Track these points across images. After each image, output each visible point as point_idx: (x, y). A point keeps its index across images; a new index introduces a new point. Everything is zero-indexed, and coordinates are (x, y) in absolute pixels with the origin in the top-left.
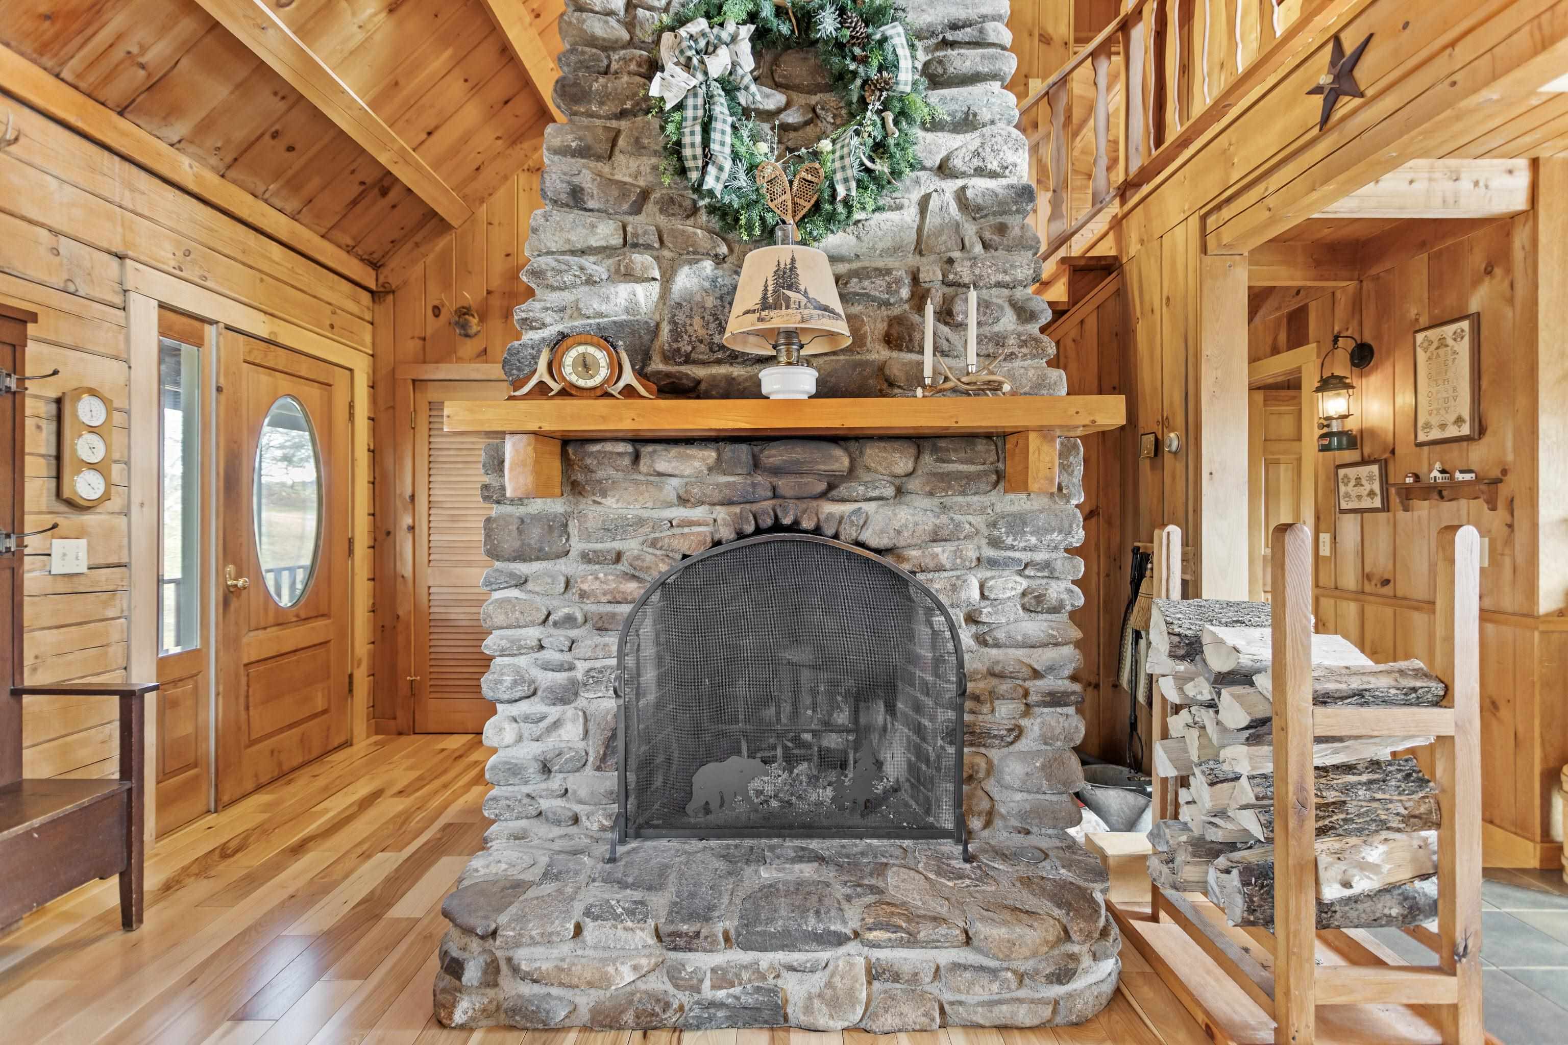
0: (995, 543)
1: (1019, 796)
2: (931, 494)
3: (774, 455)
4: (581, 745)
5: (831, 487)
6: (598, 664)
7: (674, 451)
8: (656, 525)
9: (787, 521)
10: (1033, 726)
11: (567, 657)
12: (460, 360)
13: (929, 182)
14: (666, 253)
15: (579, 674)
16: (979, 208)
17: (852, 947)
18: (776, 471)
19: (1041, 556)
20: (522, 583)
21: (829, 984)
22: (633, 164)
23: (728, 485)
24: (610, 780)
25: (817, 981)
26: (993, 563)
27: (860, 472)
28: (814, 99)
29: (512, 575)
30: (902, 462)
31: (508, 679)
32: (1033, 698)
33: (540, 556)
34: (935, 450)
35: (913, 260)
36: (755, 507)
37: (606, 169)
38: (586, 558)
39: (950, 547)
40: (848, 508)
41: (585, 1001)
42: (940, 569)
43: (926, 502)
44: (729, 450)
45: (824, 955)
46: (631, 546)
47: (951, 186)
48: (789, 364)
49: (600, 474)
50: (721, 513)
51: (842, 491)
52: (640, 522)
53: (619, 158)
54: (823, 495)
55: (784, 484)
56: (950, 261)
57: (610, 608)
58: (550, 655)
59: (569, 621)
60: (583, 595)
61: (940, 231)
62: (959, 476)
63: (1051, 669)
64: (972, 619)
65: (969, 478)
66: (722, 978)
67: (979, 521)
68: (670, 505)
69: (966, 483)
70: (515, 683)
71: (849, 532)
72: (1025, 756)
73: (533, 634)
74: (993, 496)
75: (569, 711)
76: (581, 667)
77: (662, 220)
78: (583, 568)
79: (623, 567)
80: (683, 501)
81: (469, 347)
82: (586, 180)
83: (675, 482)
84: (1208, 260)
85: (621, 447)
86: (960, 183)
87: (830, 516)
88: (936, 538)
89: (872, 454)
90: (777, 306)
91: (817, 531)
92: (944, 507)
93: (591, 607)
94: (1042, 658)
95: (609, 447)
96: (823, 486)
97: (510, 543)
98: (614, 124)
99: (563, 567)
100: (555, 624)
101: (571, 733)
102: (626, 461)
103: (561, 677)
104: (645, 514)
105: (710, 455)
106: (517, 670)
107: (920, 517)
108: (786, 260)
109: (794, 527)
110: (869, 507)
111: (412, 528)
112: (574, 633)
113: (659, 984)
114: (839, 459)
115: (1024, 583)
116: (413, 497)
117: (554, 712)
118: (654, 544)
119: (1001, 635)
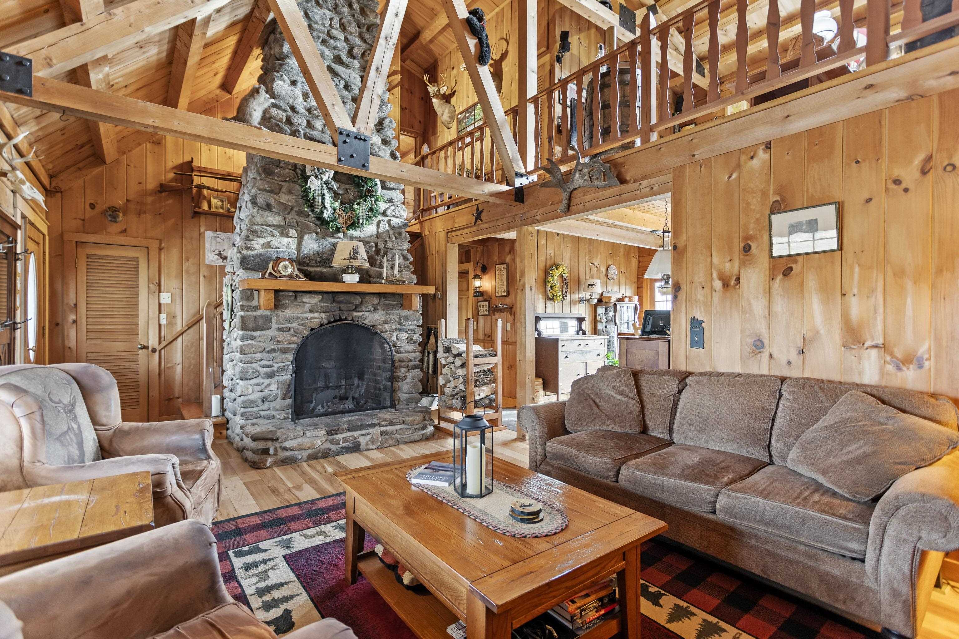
0: (400, 324)
1: (406, 395)
2: (384, 310)
3: (341, 298)
4: (276, 392)
5: (356, 307)
6: (282, 364)
7: (308, 296)
8: (303, 319)
9: (344, 318)
10: (410, 375)
11: (271, 363)
12: (108, 233)
13: (380, 217)
14: (299, 229)
15: (275, 368)
16: (394, 227)
17: (377, 428)
18: (340, 302)
19: (411, 328)
20: (253, 338)
21: (372, 437)
22: (287, 197)
23: (326, 306)
24: (289, 402)
25: (368, 438)
26: (400, 330)
27: (364, 303)
28: (347, 186)
29: (251, 335)
30: (376, 301)
31: (251, 371)
32: (410, 367)
33: (263, 329)
34: (385, 297)
35: (376, 240)
36: (334, 313)
37: (277, 198)
38: (279, 329)
39: (389, 325)
40: (361, 314)
41: (305, 454)
42: (387, 331)
43: (382, 312)
44: (326, 296)
45: (370, 431)
46: (294, 325)
47: (386, 219)
48: (352, 273)
49: (283, 302)
50: (323, 315)
51: (359, 308)
52: (298, 318)
53: (282, 194)
54: (354, 310)
55: (342, 306)
56: (386, 241)
57: (286, 346)
58: (264, 362)
59: (273, 351)
60: (278, 341)
61: (383, 232)
62: (391, 305)
63: (414, 359)
64: (394, 346)
65: (394, 305)
66: (345, 440)
67: (396, 317)
68: (307, 312)
69: (392, 307)
70: (253, 372)
71: (361, 321)
72: (407, 384)
73: (258, 356)
74: (399, 311)
75: (273, 380)
76: (276, 366)
77: (297, 217)
78: (276, 333)
79: (292, 332)
80: (311, 311)
81: (114, 228)
82: (272, 201)
83: (308, 305)
84: (448, 244)
85: (291, 294)
86: (388, 218)
87: (356, 317)
88: (385, 322)
89: (368, 298)
90: (354, 259)
91: (352, 320)
92: (387, 314)
93: (280, 346)
94: (412, 356)
95: (287, 293)
96: (354, 307)
97: (251, 325)
98: (281, 183)
99: (269, 333)
100: (268, 352)
101: (274, 387)
102: (293, 298)
103: (269, 369)
104: (299, 315)
105: (320, 297)
106: (253, 368)
107: (381, 317)
108: (355, 246)
109: (346, 319)
110: (367, 314)
111: (75, 322)
112: (274, 355)
113: (328, 445)
114: (358, 300)
115: (407, 335)
116: (76, 305)
117: (267, 382)
118: (302, 325)
119: (402, 350)
